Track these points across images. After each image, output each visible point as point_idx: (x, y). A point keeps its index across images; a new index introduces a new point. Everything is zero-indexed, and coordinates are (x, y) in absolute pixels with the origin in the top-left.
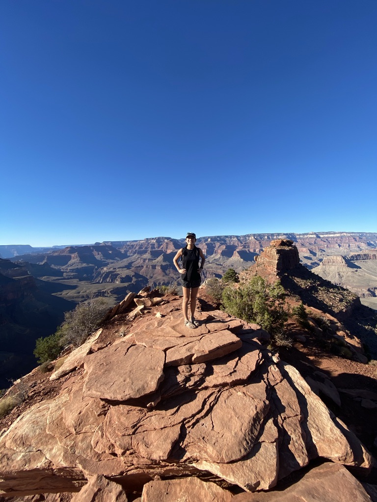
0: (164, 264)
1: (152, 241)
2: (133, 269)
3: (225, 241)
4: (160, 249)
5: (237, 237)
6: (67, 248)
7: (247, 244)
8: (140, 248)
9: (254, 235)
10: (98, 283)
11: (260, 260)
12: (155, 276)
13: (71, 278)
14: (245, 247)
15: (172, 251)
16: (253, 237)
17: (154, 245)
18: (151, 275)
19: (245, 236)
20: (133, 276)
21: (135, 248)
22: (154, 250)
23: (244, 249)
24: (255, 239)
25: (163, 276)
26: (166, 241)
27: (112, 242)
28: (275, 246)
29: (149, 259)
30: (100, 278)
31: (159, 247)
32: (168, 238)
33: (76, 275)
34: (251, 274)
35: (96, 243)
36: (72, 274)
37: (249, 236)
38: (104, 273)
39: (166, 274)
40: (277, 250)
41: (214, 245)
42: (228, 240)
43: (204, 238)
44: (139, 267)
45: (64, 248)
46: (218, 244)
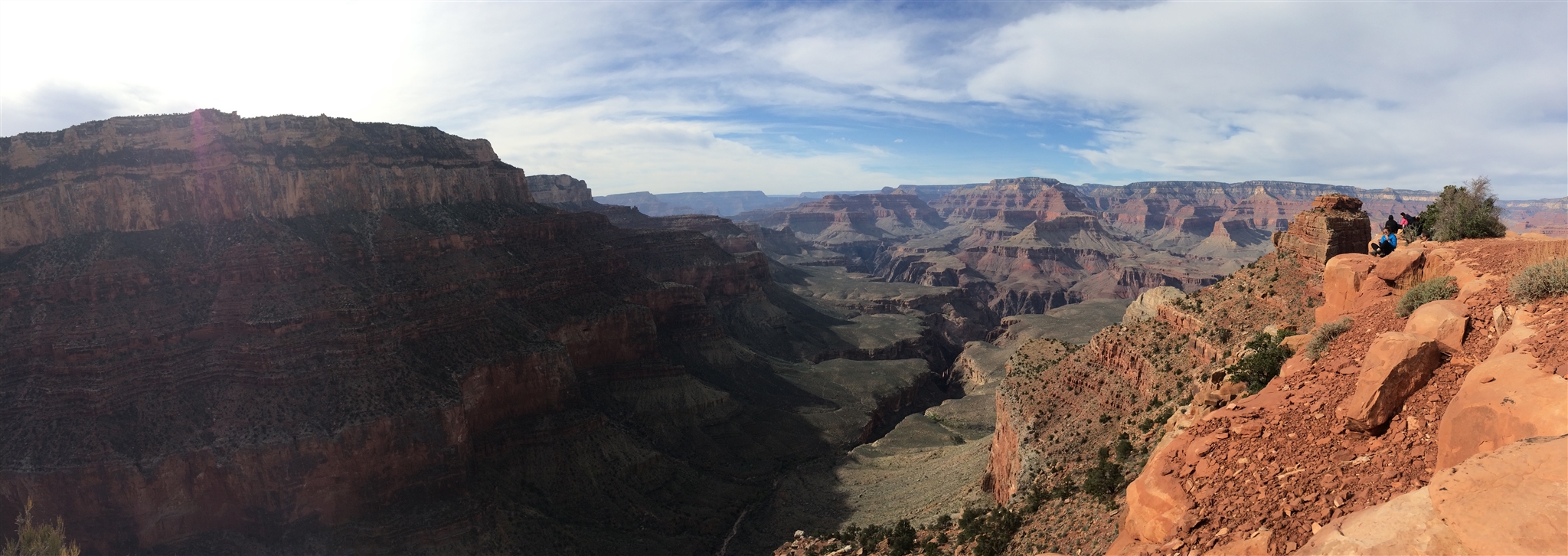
0: (1037, 246)
1: (1011, 186)
2: (963, 254)
3: (1192, 195)
4: (1027, 209)
5: (1223, 186)
6: (827, 197)
7: (1248, 206)
8: (980, 203)
9: (1265, 184)
10: (884, 280)
11: (1285, 242)
12: (1013, 274)
13: (831, 264)
14: (1241, 211)
15: (1059, 215)
16: (1262, 189)
17: (1014, 196)
18: (1006, 273)
19: (1243, 185)
20: (962, 272)
21: (969, 203)
22: (1013, 209)
23: (1239, 218)
24: (1268, 193)
25: (1035, 277)
26: (1045, 188)
27: (918, 188)
28: (1323, 211)
29: (1000, 233)
30: (889, 270)
31: (1025, 204)
32: (1050, 182)
33: (841, 258)
34: (1263, 276)
35: (886, 189)
36: (835, 255)
37: (1252, 185)
38: (897, 260)
39: (1042, 272)
40: (1329, 219)
41: (1164, 204)
42: (1200, 194)
43: (1141, 185)
44: (977, 249)
45: (821, 197)
46: (1174, 203)
